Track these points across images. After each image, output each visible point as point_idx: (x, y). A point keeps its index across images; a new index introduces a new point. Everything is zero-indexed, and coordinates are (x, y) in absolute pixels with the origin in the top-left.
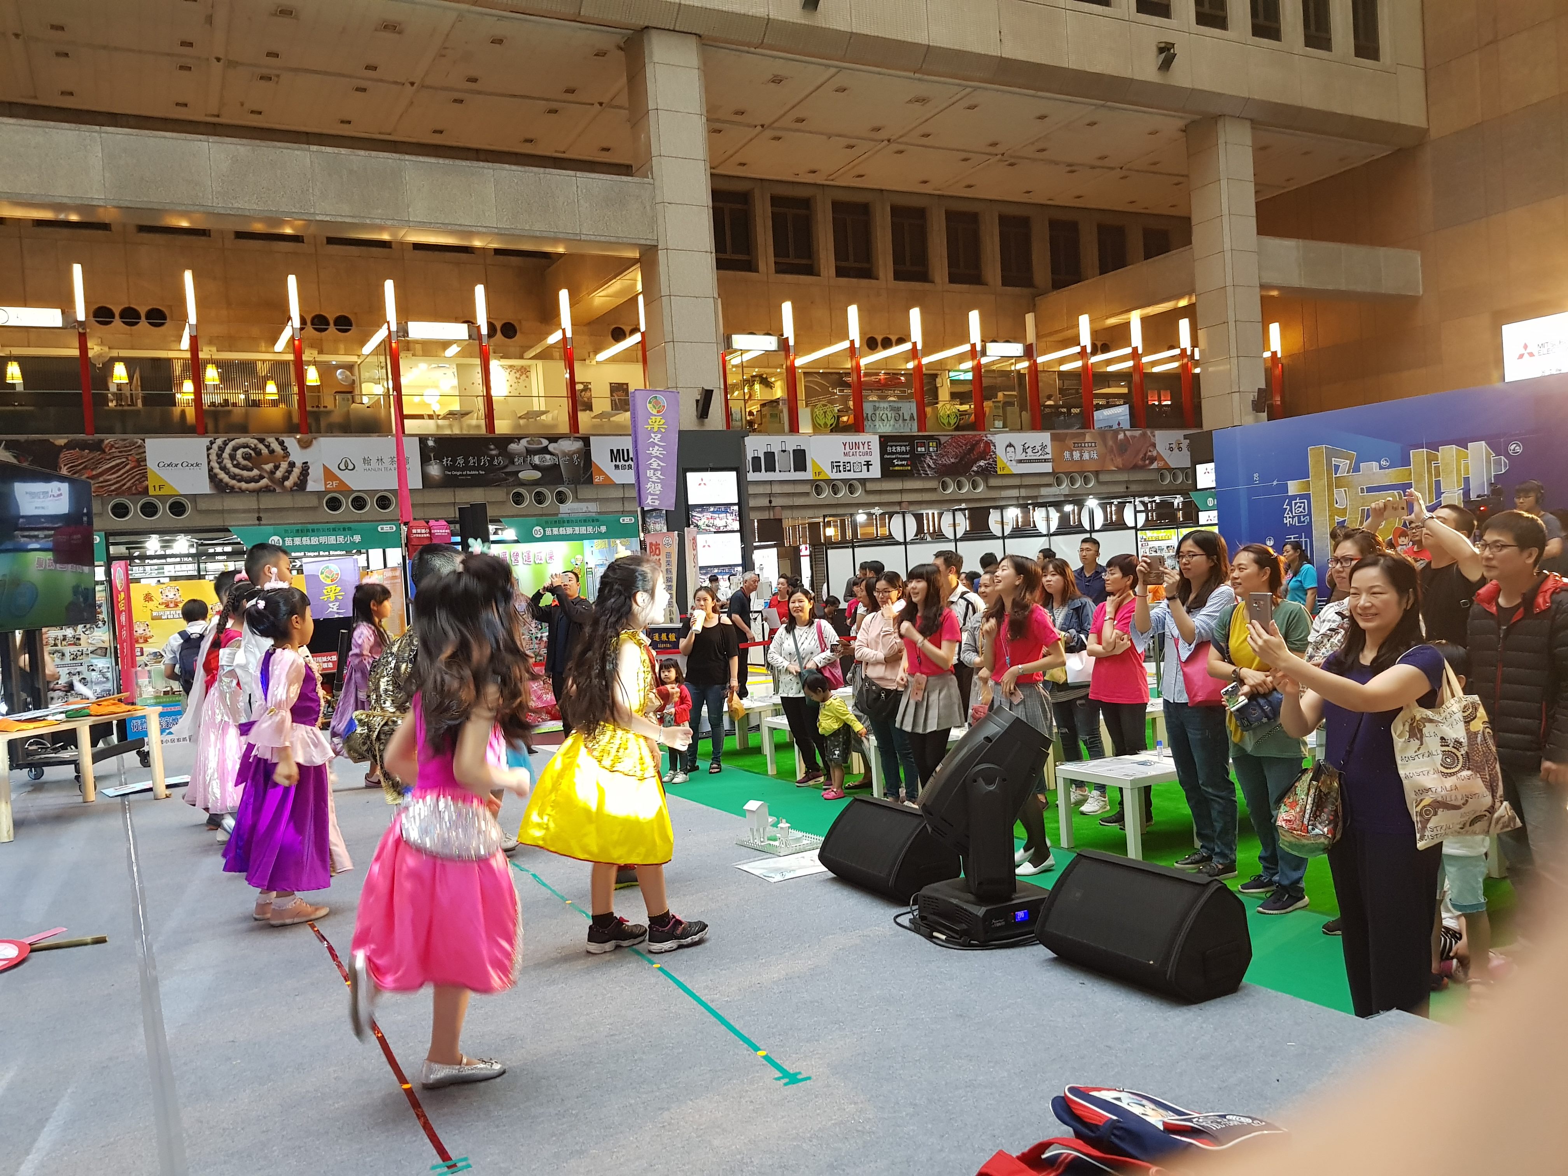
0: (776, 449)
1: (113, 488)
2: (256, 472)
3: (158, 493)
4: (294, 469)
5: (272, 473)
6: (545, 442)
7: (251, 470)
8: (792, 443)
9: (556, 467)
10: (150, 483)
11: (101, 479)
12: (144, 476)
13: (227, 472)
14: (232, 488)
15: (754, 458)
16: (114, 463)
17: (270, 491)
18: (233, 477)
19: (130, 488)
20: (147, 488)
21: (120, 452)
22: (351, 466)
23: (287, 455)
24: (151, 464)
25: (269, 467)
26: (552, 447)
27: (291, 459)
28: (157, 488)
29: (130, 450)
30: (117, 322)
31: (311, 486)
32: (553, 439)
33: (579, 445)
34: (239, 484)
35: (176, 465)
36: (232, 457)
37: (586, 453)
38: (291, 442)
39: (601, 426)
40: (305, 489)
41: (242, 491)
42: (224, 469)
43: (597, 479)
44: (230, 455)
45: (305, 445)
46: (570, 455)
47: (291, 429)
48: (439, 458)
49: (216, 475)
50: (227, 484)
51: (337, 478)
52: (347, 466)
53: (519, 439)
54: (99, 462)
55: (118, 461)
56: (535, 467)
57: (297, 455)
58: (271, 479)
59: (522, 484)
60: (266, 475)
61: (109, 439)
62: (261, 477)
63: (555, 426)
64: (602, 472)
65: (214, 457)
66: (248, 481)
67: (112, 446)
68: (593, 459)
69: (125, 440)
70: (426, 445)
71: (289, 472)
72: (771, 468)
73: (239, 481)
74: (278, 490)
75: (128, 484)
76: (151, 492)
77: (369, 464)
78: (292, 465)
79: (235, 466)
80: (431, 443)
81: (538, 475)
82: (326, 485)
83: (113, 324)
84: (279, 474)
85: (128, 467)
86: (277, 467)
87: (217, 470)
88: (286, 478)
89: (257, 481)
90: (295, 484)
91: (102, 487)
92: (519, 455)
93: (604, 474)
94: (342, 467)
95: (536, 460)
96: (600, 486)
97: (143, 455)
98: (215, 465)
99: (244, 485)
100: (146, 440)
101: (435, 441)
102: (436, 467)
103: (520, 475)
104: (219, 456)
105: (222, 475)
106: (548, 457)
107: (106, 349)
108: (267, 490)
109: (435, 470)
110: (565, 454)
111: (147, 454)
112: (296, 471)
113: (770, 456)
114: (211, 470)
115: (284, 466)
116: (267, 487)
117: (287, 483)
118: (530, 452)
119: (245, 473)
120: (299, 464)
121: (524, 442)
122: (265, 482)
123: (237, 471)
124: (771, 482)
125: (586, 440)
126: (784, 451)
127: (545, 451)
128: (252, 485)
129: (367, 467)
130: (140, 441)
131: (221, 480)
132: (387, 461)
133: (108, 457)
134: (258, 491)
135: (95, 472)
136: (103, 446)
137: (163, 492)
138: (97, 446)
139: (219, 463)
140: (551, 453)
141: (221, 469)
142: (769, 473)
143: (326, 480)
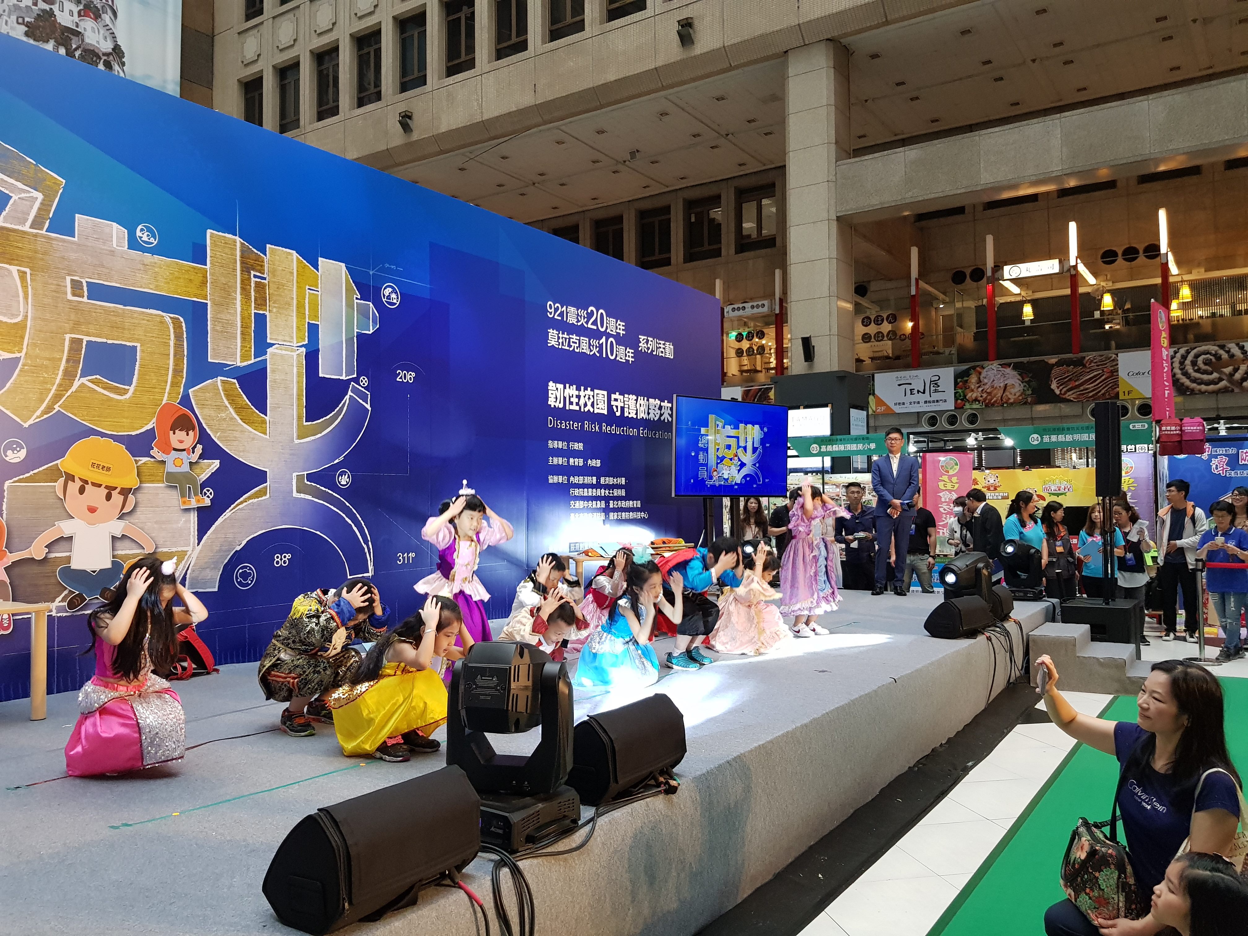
1: (1091, 394)
2: (1215, 375)
3: (1127, 397)
5: (1231, 375)
7: (1211, 373)
10: (1121, 390)
11: (1082, 388)
12: (1116, 384)
13: (1188, 377)
14: (1192, 391)
16: (1092, 375)
17: (1229, 391)
18: (1194, 381)
19: (1103, 394)
20: (1118, 393)
21: (1097, 366)
24: (1122, 374)
25: (1229, 370)
28: (1126, 393)
29: (1106, 364)
30: (1120, 261)
34: (1199, 387)
35: (1143, 374)
36: (1194, 363)
41: (1202, 392)
42: (1185, 374)
44: (1192, 362)
49: (1178, 379)
50: (1188, 387)
54: (1081, 374)
55: (1095, 373)
58: (1230, 381)
60: (1225, 377)
61: (1090, 356)
62: (1221, 380)
65: (1177, 365)
66: (1208, 384)
67: (1092, 361)
69: (1102, 356)
73: (1199, 384)
74: (1236, 390)
75: (1103, 391)
76: (1121, 396)
79: (1195, 371)
83: (1116, 263)
84: (1238, 376)
85: (1103, 378)
86: (1236, 370)
87: (1179, 376)
88: (1244, 379)
89: (1216, 383)
91: (1084, 394)
97: (1116, 367)
98: (1177, 371)
99: (1203, 387)
100: (1119, 355)
104: (1182, 363)
105: (1184, 380)
108: (1225, 390)
111: (1119, 366)
115: (1243, 368)
116: (1226, 388)
117: (1245, 384)
119: (1205, 377)
122: (1224, 383)
123: (1198, 375)
128: (1212, 387)
130: (1114, 356)
131: (1183, 384)
133: (1088, 370)
134: (1217, 392)
135: (1077, 383)
136: (1085, 362)
137: (1131, 396)
138: (1080, 362)
139: (1181, 369)
141: (1183, 374)
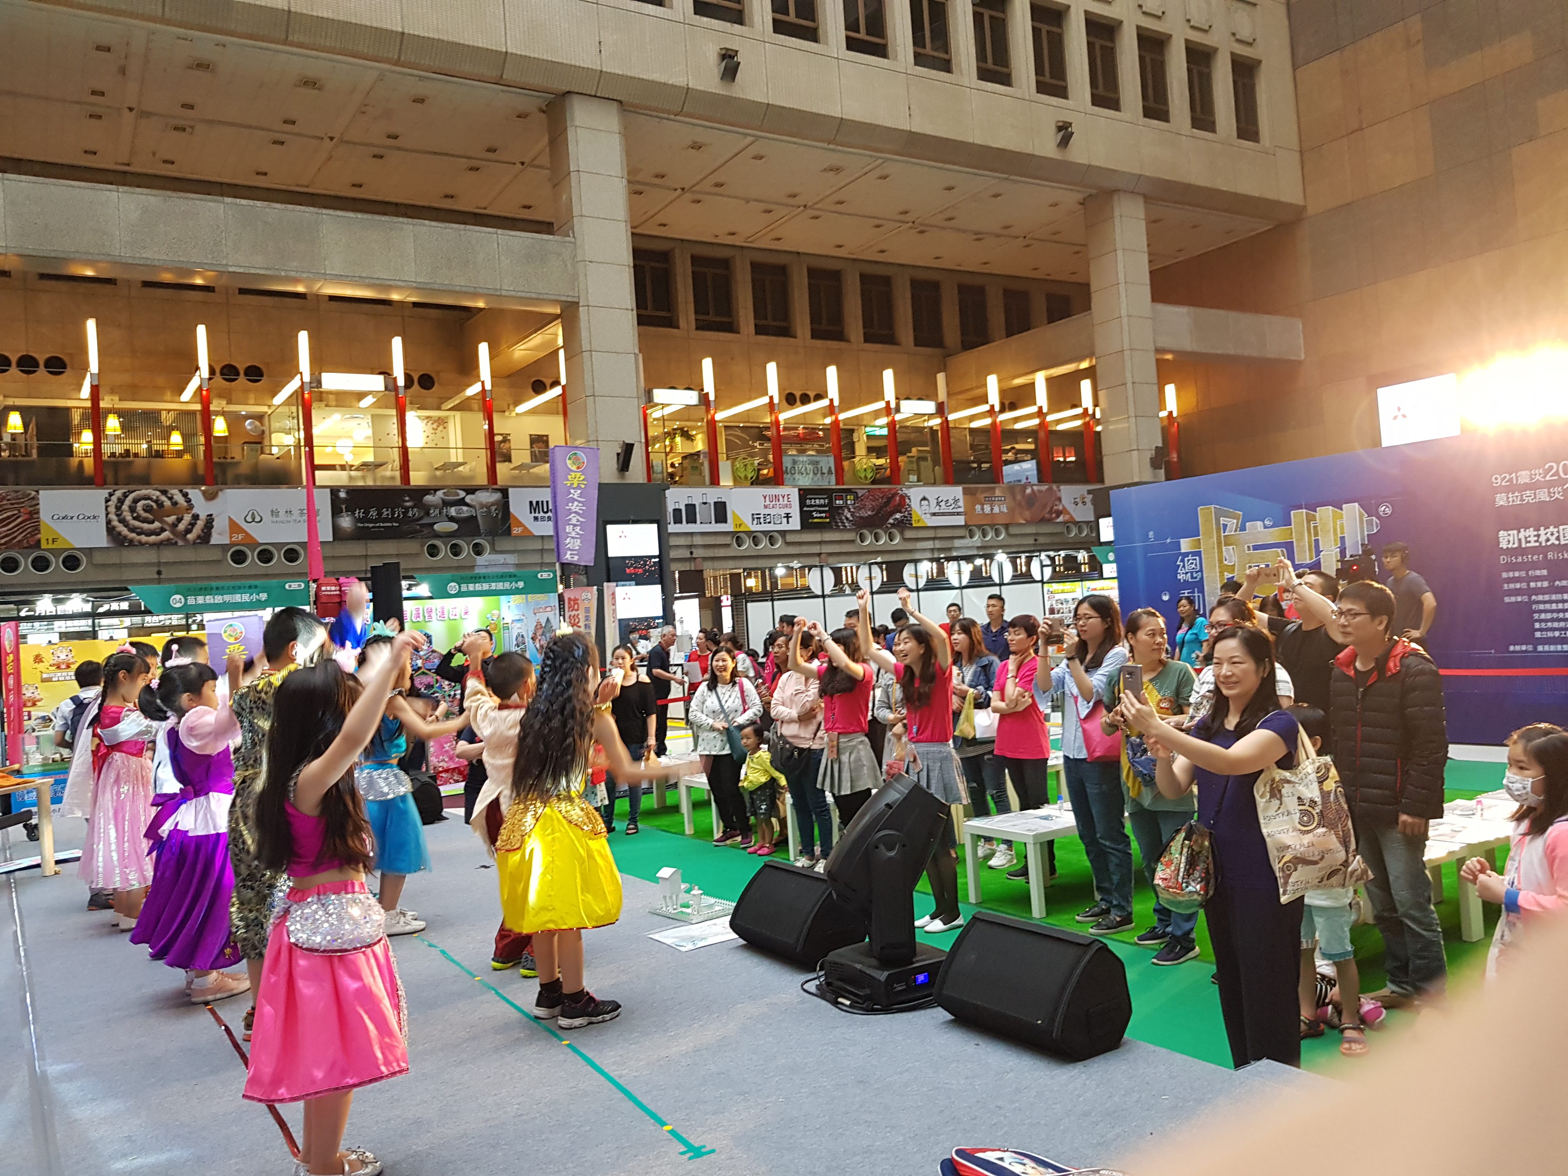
0: (697, 502)
1: (4, 540)
2: (157, 524)
3: (51, 546)
4: (199, 522)
5: (174, 525)
6: (462, 494)
7: (152, 522)
8: (713, 495)
9: (473, 519)
10: (43, 536)
12: (37, 530)
13: (126, 525)
14: (131, 541)
15: (674, 510)
16: (5, 516)
18: (132, 530)
19: (20, 541)
20: (39, 541)
21: (11, 504)
22: (258, 519)
23: (191, 507)
24: (45, 516)
25: (171, 519)
26: (468, 499)
27: (195, 511)
28: (50, 541)
29: (23, 502)
30: (14, 370)
31: (215, 539)
32: (471, 491)
33: (497, 496)
34: (138, 537)
35: (72, 518)
36: (132, 509)
37: (504, 505)
38: (195, 494)
39: (520, 477)
40: (208, 541)
41: (141, 544)
42: (123, 521)
43: (516, 531)
44: (130, 507)
45: (210, 497)
46: (488, 506)
47: (196, 480)
48: (351, 510)
49: (114, 528)
50: (125, 537)
51: (242, 531)
52: (253, 518)
53: (436, 490)
55: (9, 514)
56: (452, 519)
57: (202, 507)
58: (173, 532)
59: (438, 536)
60: (166, 527)
62: (163, 530)
63: (472, 478)
64: (520, 524)
65: (112, 509)
66: (149, 534)
67: (4, 498)
68: (511, 510)
69: (17, 491)
70: (338, 497)
71: (192, 525)
72: (691, 519)
73: (139, 534)
74: (180, 543)
75: (19, 538)
76: (44, 545)
77: (277, 516)
78: (196, 517)
79: (134, 518)
80: (342, 495)
81: (454, 526)
82: (231, 538)
83: (9, 372)
84: (182, 526)
85: (20, 520)
86: (179, 520)
87: (115, 523)
88: (188, 531)
89: (158, 534)
90: (199, 537)
92: (435, 507)
93: (523, 525)
94: (249, 519)
95: (453, 511)
96: (519, 537)
97: (36, 507)
98: (113, 517)
99: (144, 538)
100: (40, 492)
101: (347, 493)
102: (347, 519)
103: (436, 527)
104: (118, 508)
105: (121, 528)
106: (465, 508)
108: (168, 543)
109: (346, 522)
110: (482, 506)
111: (40, 506)
112: (200, 524)
113: (691, 508)
114: (109, 522)
115: (187, 518)
116: (168, 540)
117: (189, 536)
118: (446, 504)
119: (146, 526)
120: (203, 516)
121: (440, 494)
122: (166, 535)
123: (137, 523)
124: (692, 534)
125: (504, 492)
126: (705, 503)
127: (462, 502)
128: (153, 538)
129: (275, 519)
130: (33, 493)
131: (119, 533)
132: (296, 513)
134: (158, 545)
137: (56, 545)
139: (117, 515)
140: (467, 505)
141: (120, 521)
142: (690, 525)
143: (231, 533)
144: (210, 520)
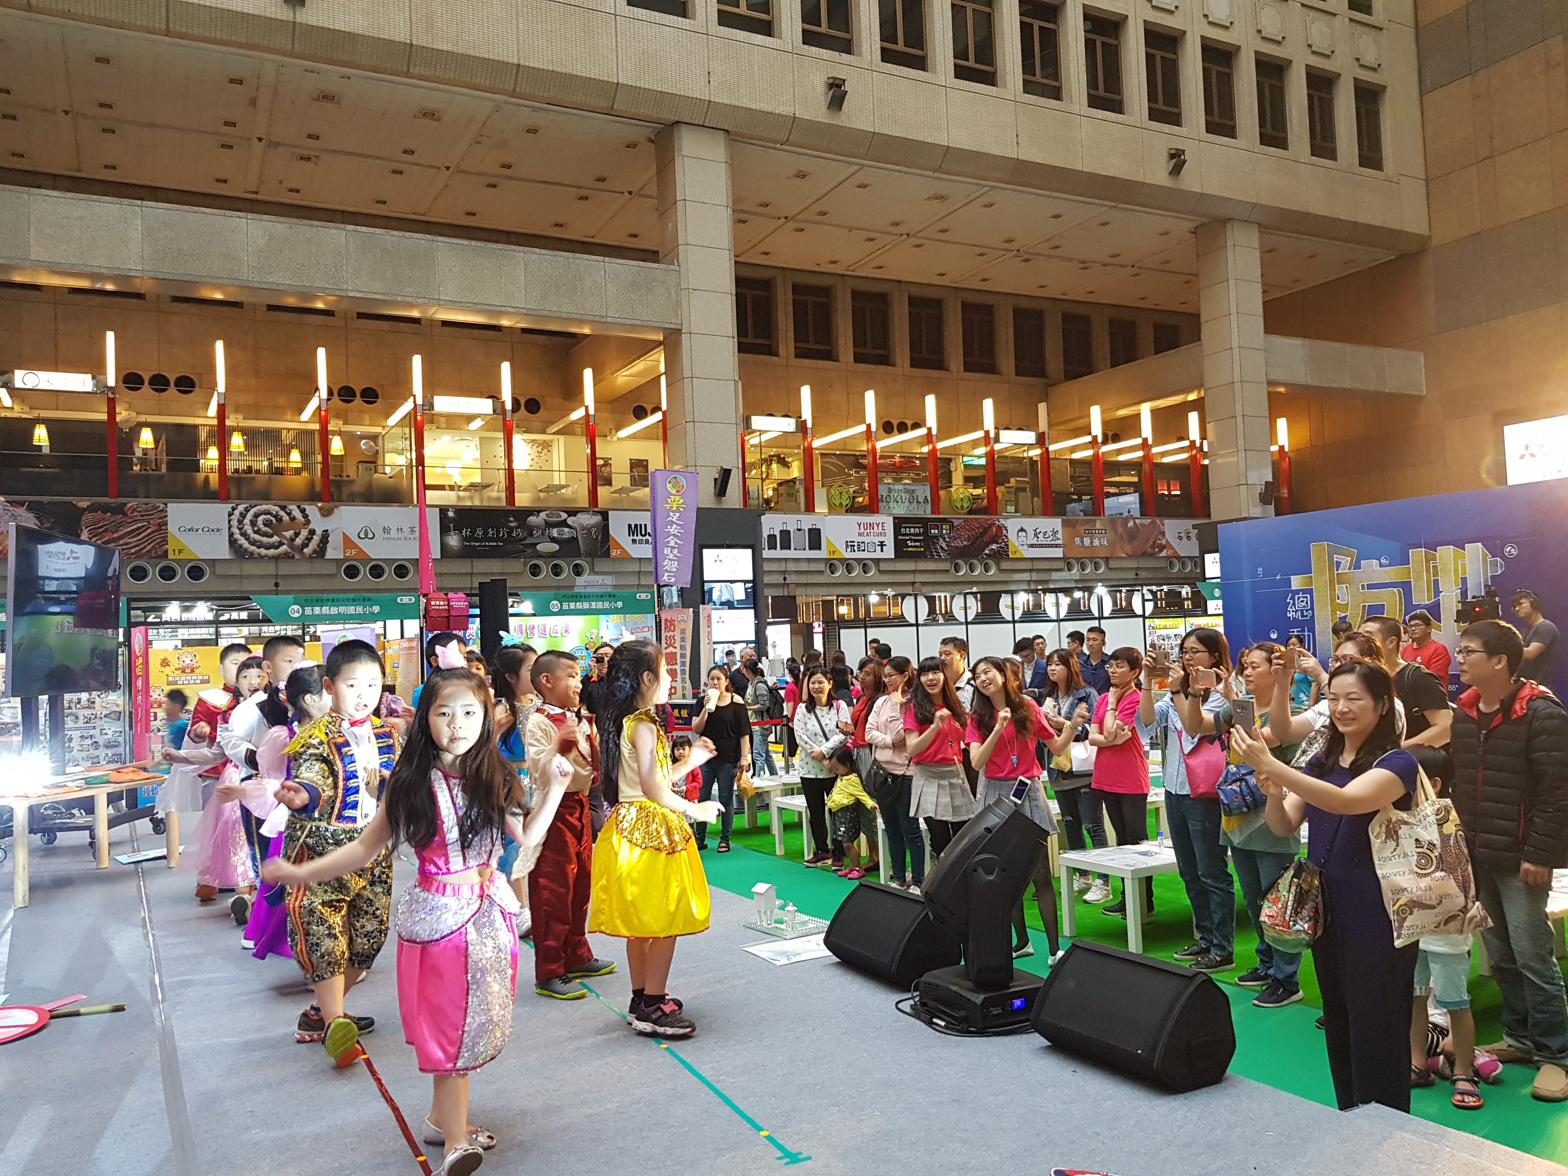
0: (792, 527)
1: (133, 551)
2: (276, 538)
3: (177, 557)
4: (314, 537)
5: (292, 540)
6: (564, 516)
7: (272, 536)
8: (807, 522)
9: (574, 539)
10: (170, 547)
11: (121, 542)
12: (165, 541)
13: (247, 538)
14: (252, 553)
15: (769, 536)
16: (135, 527)
17: (289, 558)
18: (253, 543)
19: (150, 551)
20: (166, 551)
21: (141, 516)
22: (371, 535)
23: (308, 522)
24: (172, 528)
25: (289, 534)
26: (570, 521)
27: (311, 526)
28: (177, 552)
29: (152, 514)
30: (146, 388)
31: (330, 554)
32: (572, 513)
33: (598, 518)
34: (258, 550)
35: (197, 530)
36: (253, 523)
37: (604, 527)
38: (312, 510)
39: (621, 501)
40: (323, 556)
41: (261, 557)
42: (244, 535)
43: (614, 553)
44: (251, 521)
45: (326, 513)
46: (588, 529)
47: (313, 496)
48: (458, 529)
49: (236, 540)
50: (246, 550)
51: (356, 546)
52: (366, 534)
53: (539, 512)
54: (121, 525)
55: (139, 525)
56: (553, 540)
57: (318, 523)
58: (291, 546)
59: (540, 556)
60: (285, 542)
61: (132, 503)
62: (281, 544)
63: (574, 500)
64: (619, 546)
65: (235, 523)
66: (268, 547)
67: (135, 510)
68: (611, 532)
69: (146, 504)
70: (446, 516)
71: (309, 539)
72: (786, 546)
73: (259, 547)
74: (297, 557)
75: (148, 548)
76: (171, 556)
77: (389, 533)
78: (312, 532)
79: (255, 532)
80: (451, 514)
81: (556, 547)
82: (345, 552)
83: (142, 390)
84: (298, 541)
85: (148, 531)
86: (297, 535)
87: (237, 536)
88: (305, 545)
89: (277, 548)
90: (315, 551)
91: (123, 549)
92: (538, 527)
93: (621, 547)
94: (362, 535)
95: (555, 532)
96: (616, 559)
97: (165, 519)
98: (235, 530)
99: (263, 551)
100: (169, 505)
101: (455, 512)
102: (455, 537)
103: (538, 547)
104: (240, 522)
105: (242, 541)
106: (566, 530)
107: (134, 414)
108: (286, 556)
109: (453, 541)
110: (583, 528)
111: (169, 518)
112: (316, 538)
113: (785, 534)
114: (231, 535)
115: (304, 533)
116: (286, 553)
117: (305, 550)
118: (549, 525)
119: (265, 540)
120: (319, 532)
121: (543, 515)
122: (284, 548)
123: (257, 537)
124: (786, 560)
125: (605, 515)
126: (799, 530)
127: (564, 524)
128: (272, 552)
129: (386, 536)
130: (162, 506)
131: (241, 546)
132: (406, 530)
133: (130, 520)
134: (276, 558)
135: (115, 536)
136: (126, 509)
137: (182, 556)
138: (120, 510)
139: (240, 529)
140: (569, 526)
141: (241, 535)
142: (784, 551)
143: (345, 548)
144: (325, 536)
